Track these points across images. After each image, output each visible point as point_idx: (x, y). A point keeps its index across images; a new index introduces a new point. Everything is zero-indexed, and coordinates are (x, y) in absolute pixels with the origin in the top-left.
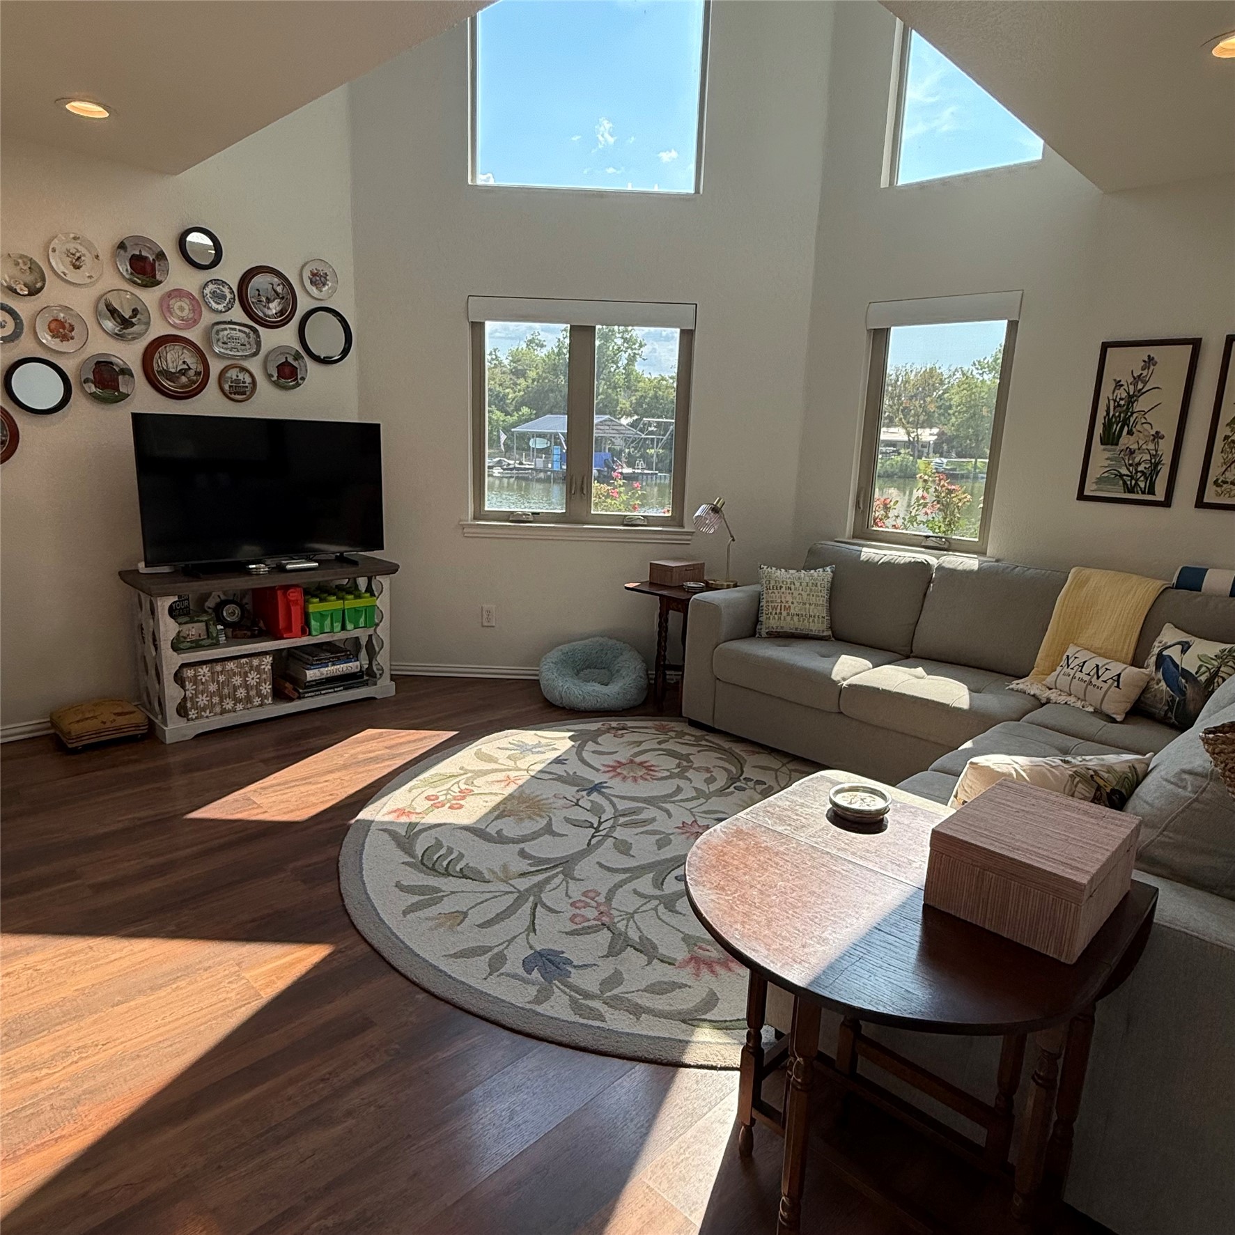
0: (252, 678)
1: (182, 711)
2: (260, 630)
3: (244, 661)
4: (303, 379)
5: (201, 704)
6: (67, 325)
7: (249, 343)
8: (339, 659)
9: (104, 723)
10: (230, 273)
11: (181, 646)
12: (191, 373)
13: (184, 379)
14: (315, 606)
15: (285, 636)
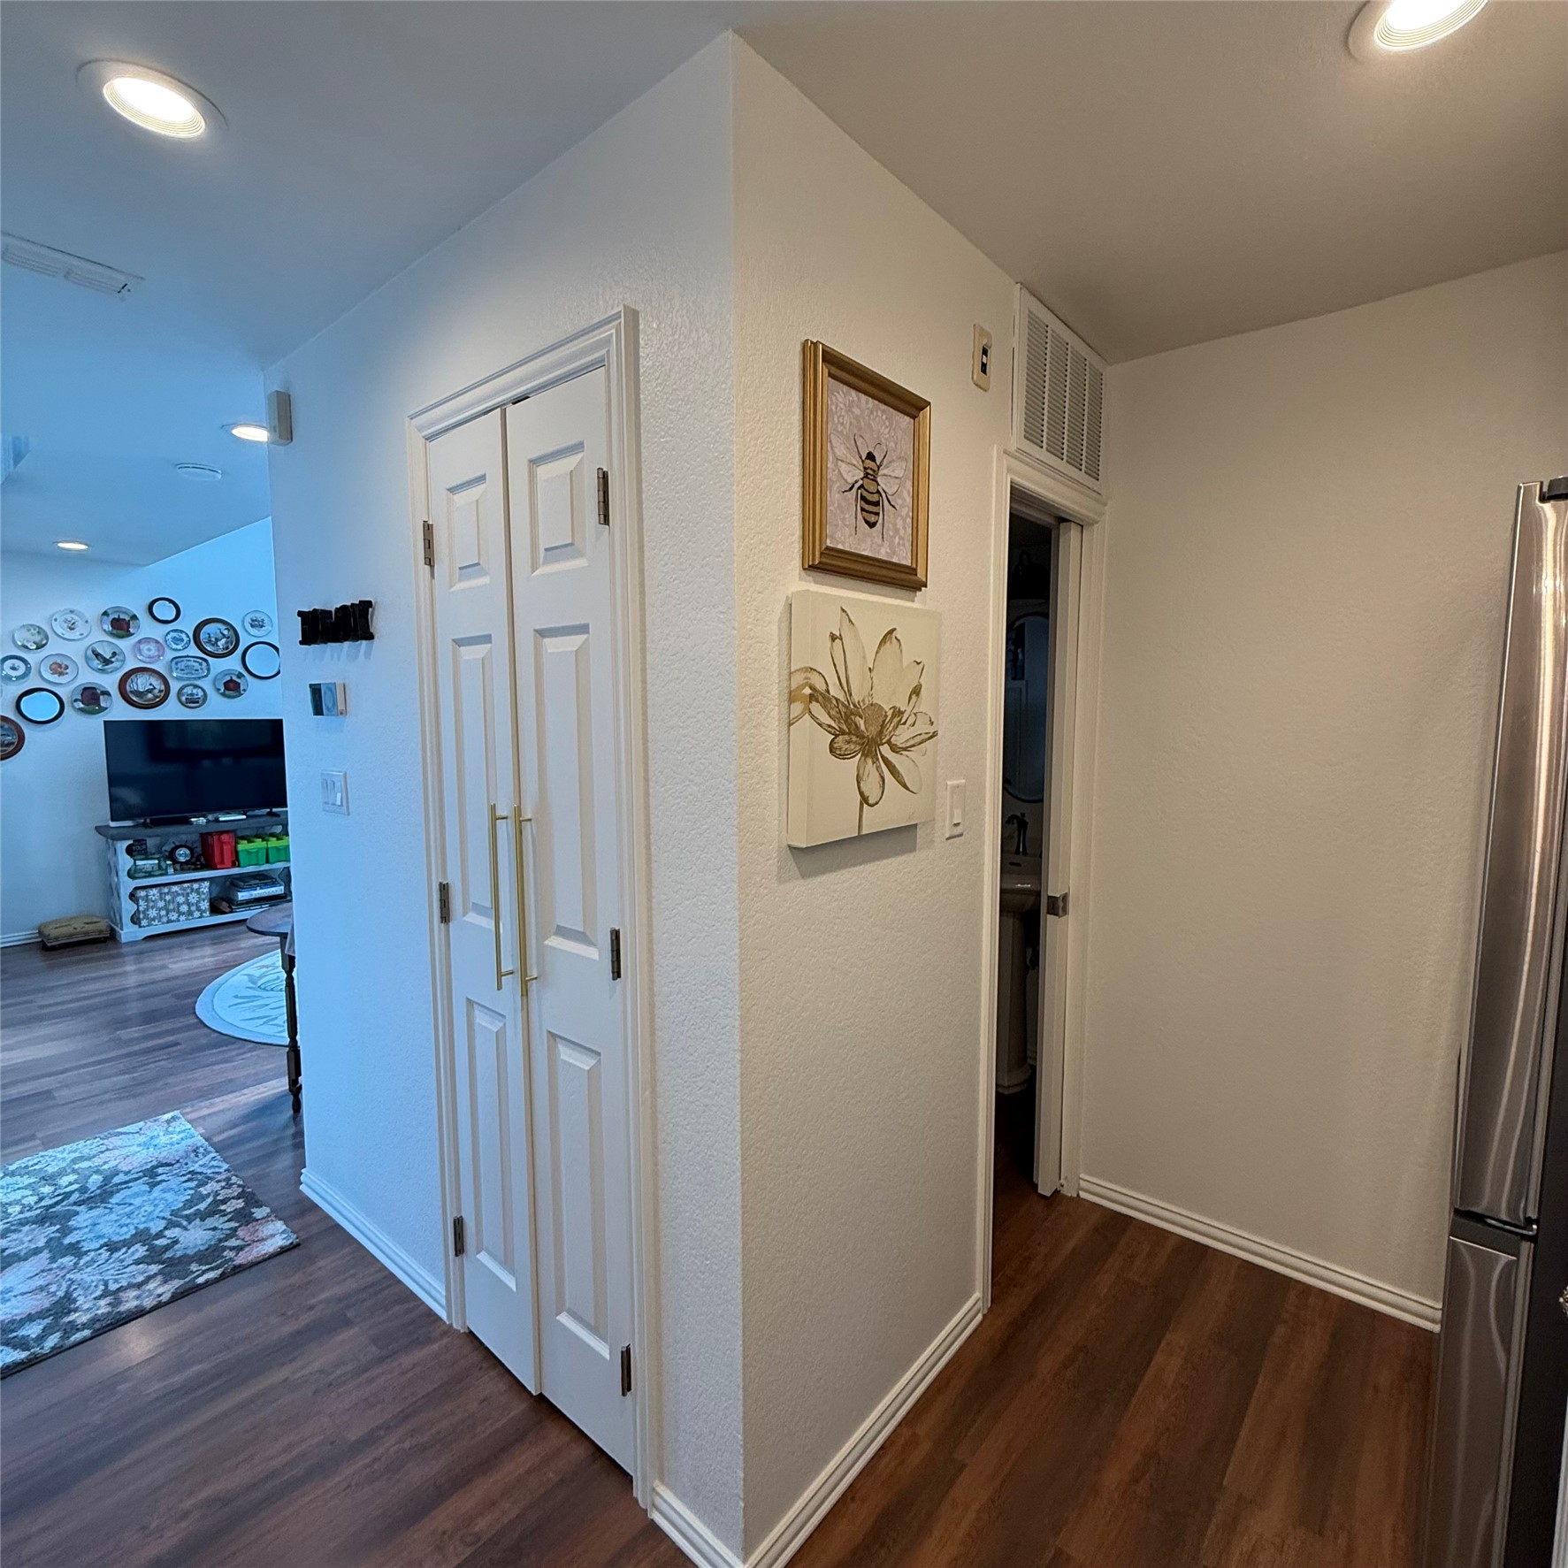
0: (193, 898)
1: (135, 920)
2: (201, 864)
3: (186, 885)
4: (244, 690)
5: (151, 916)
6: (63, 666)
7: (202, 669)
8: (266, 884)
9: (75, 929)
10: (187, 625)
11: (137, 875)
12: (156, 691)
13: (150, 696)
14: (243, 846)
15: (219, 867)
